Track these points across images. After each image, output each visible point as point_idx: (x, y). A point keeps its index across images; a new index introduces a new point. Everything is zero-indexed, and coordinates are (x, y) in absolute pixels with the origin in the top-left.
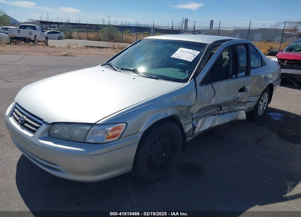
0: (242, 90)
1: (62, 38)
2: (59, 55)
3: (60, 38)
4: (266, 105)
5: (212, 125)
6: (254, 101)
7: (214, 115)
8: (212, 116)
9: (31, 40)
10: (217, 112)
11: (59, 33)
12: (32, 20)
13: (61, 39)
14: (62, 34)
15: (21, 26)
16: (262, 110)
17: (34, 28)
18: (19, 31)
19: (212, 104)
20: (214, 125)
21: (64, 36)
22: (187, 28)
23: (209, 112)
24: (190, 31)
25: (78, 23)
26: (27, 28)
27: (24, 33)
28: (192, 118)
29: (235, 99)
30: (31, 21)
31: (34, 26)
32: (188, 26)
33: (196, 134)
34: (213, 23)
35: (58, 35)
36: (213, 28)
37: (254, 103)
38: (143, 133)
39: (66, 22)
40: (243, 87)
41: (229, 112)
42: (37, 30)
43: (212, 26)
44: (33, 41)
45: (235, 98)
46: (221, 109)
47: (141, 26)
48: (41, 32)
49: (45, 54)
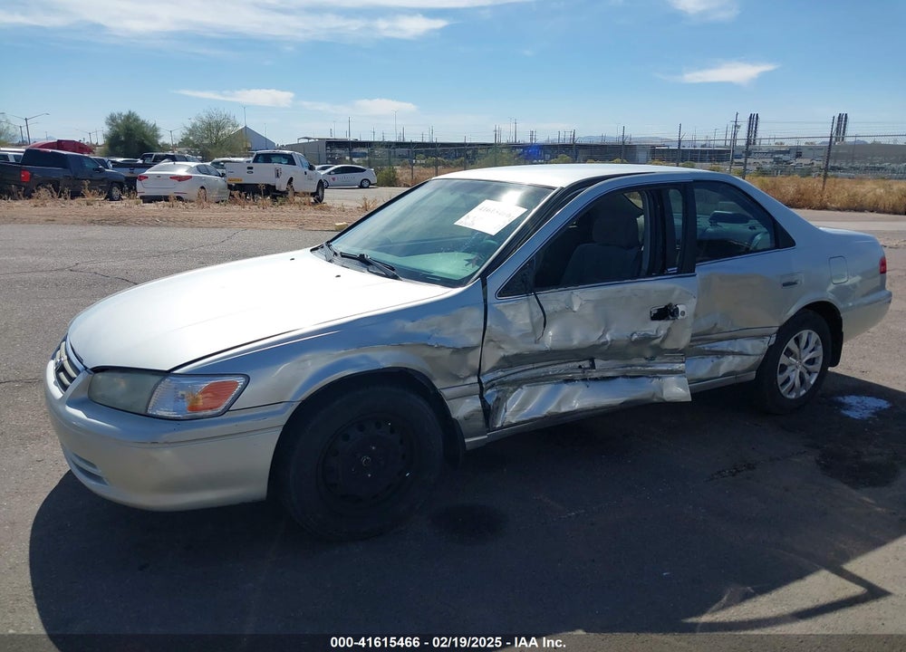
0: (666, 313)
1: (370, 184)
2: (327, 228)
3: (366, 184)
4: (817, 367)
5: (560, 409)
6: (750, 352)
7: (567, 381)
8: (561, 383)
9: (278, 191)
10: (579, 374)
11: (363, 170)
12: (309, 139)
13: (368, 187)
14: (370, 174)
15: (258, 155)
16: (797, 382)
17: (290, 160)
18: (251, 168)
19: (544, 349)
20: (564, 410)
21: (374, 180)
22: (754, 143)
23: (551, 370)
24: (764, 150)
25: (427, 141)
26: (273, 159)
27: (263, 174)
28: (480, 382)
29: (636, 340)
30: (307, 141)
31: (290, 155)
32: (758, 136)
33: (499, 428)
34: (845, 125)
35: (358, 177)
36: (848, 140)
37: (752, 358)
38: (297, 404)
39: (393, 140)
40: (666, 307)
41: (625, 376)
42: (295, 164)
43: (844, 132)
44: (283, 194)
45: (635, 337)
46: (593, 366)
47: (607, 141)
48: (307, 170)
49: (291, 227)
